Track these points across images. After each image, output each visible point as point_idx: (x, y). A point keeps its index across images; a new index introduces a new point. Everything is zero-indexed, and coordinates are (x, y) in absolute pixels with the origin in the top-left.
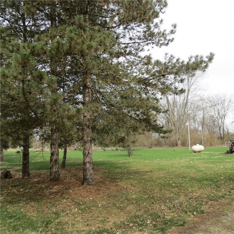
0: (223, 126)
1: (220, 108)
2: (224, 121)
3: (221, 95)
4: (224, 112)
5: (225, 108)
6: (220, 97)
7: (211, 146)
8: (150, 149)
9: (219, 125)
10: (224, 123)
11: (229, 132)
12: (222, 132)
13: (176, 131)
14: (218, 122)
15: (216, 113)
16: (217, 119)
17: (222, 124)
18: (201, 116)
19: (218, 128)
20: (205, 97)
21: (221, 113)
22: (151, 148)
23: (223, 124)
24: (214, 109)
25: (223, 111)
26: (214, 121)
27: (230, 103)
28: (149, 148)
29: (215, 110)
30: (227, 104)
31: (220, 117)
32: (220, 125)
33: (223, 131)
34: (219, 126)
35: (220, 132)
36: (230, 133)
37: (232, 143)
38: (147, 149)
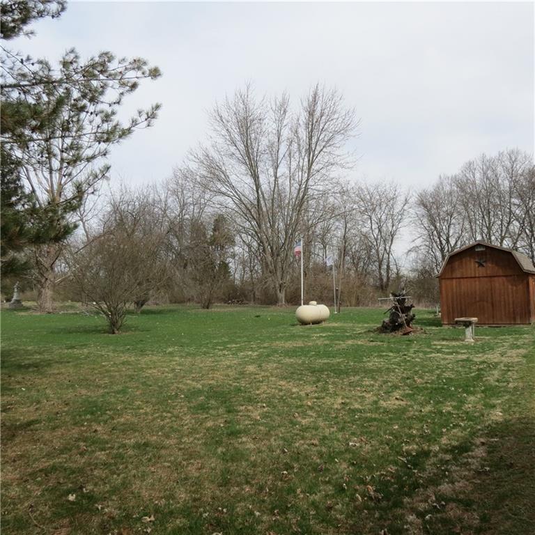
0: (389, 258)
1: (383, 217)
2: (390, 248)
3: (388, 186)
4: (393, 226)
5: (395, 218)
6: (385, 190)
7: (358, 304)
8: (206, 310)
9: (378, 255)
10: (390, 251)
11: (401, 274)
12: (384, 273)
13: (275, 267)
14: (378, 248)
15: (373, 227)
16: (375, 243)
17: (386, 256)
18: (340, 233)
19: (377, 264)
20: (349, 187)
21: (384, 229)
22: (208, 308)
23: (388, 254)
24: (371, 219)
25: (390, 225)
26: (369, 248)
27: (406, 207)
28: (204, 308)
29: (373, 222)
30: (400, 208)
31: (381, 236)
32: (381, 256)
33: (388, 273)
34: (378, 258)
35: (380, 274)
36: (403, 276)
37: (398, 301)
38: (195, 310)
